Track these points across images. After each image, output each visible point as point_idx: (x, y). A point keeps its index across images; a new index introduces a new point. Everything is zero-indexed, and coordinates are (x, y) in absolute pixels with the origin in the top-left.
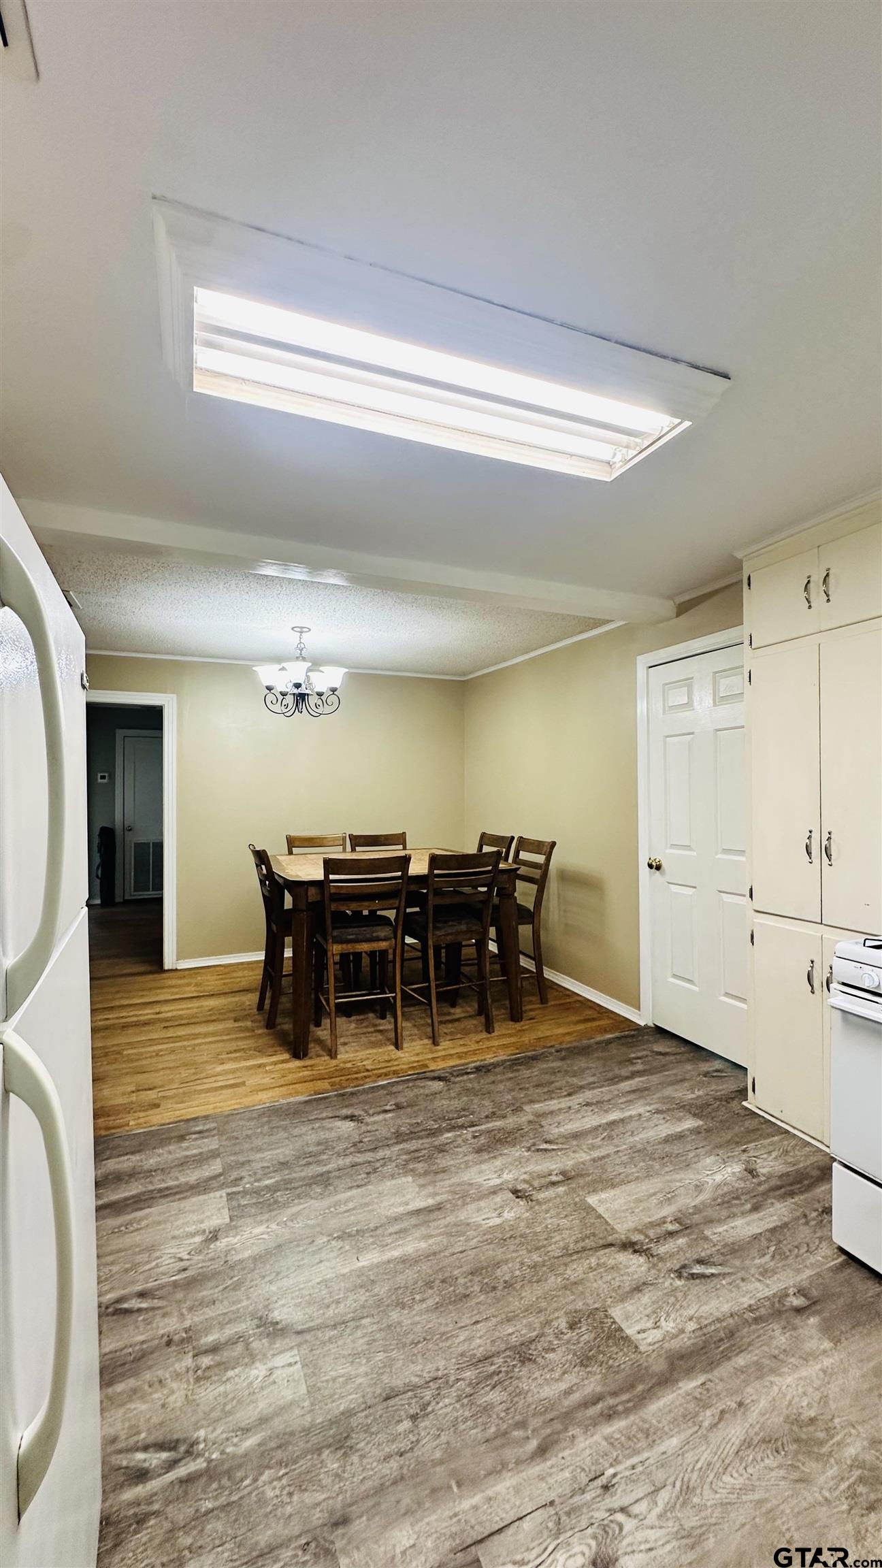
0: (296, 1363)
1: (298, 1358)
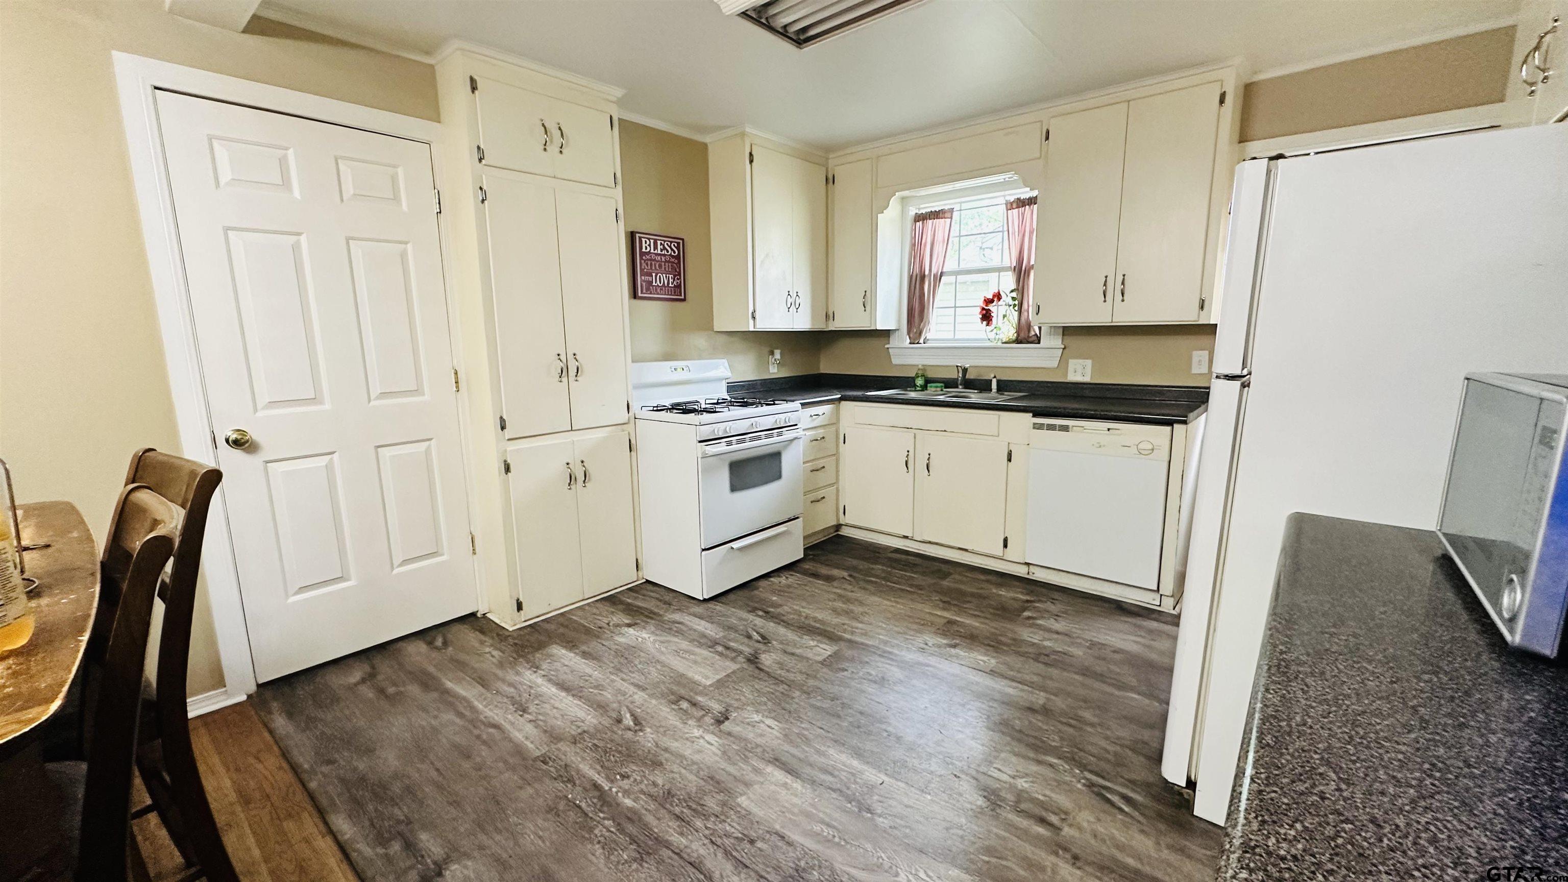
0: (995, 768)
1: (992, 769)
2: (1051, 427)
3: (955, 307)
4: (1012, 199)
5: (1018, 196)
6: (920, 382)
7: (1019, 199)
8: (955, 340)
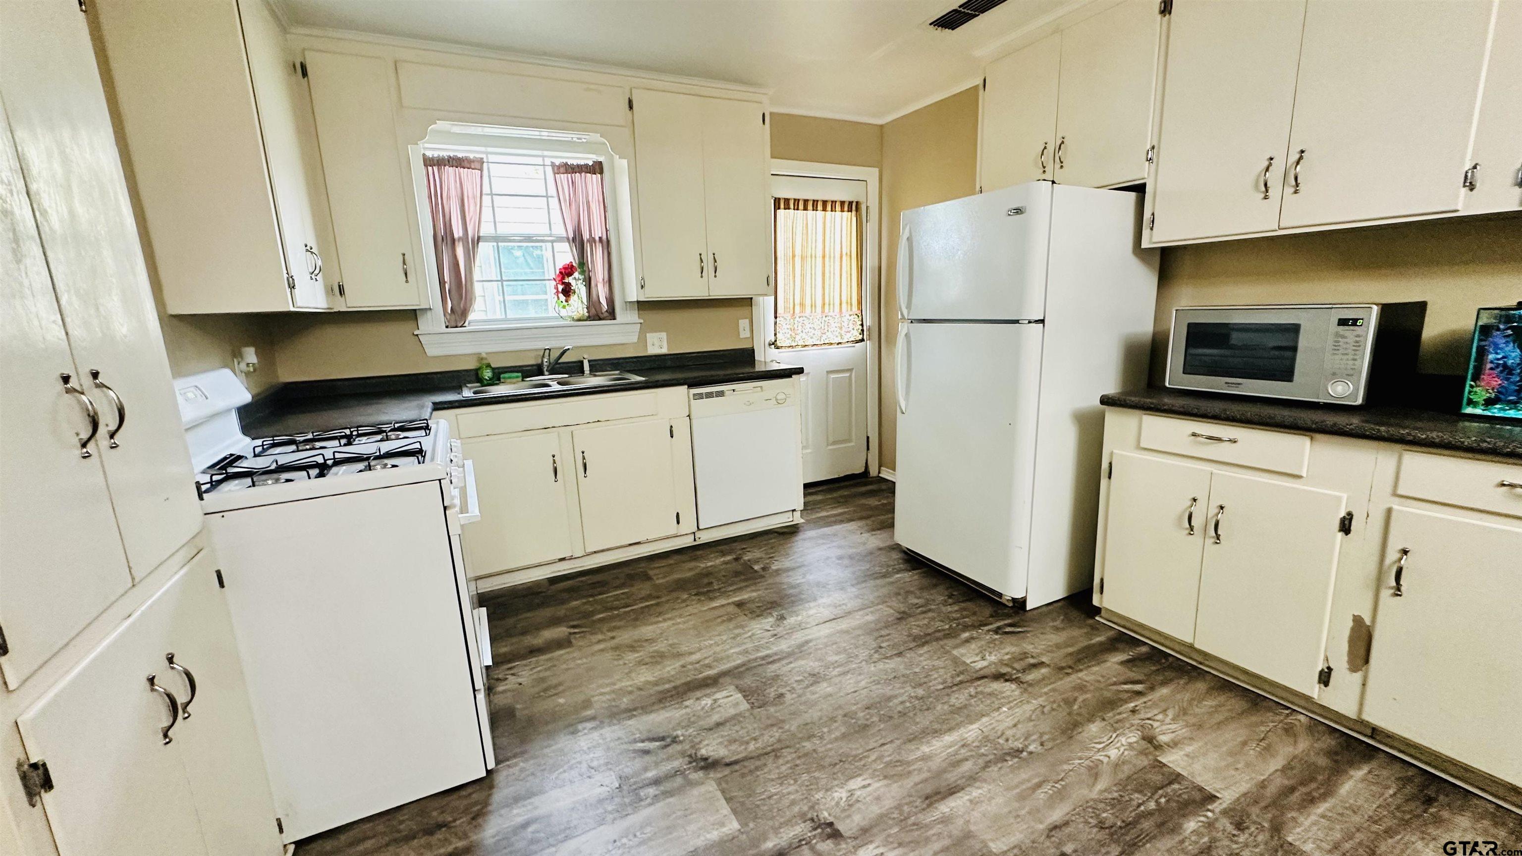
2: (709, 395)
3: (502, 281)
4: (558, 162)
5: (564, 161)
6: (487, 374)
7: (566, 164)
8: (506, 320)
